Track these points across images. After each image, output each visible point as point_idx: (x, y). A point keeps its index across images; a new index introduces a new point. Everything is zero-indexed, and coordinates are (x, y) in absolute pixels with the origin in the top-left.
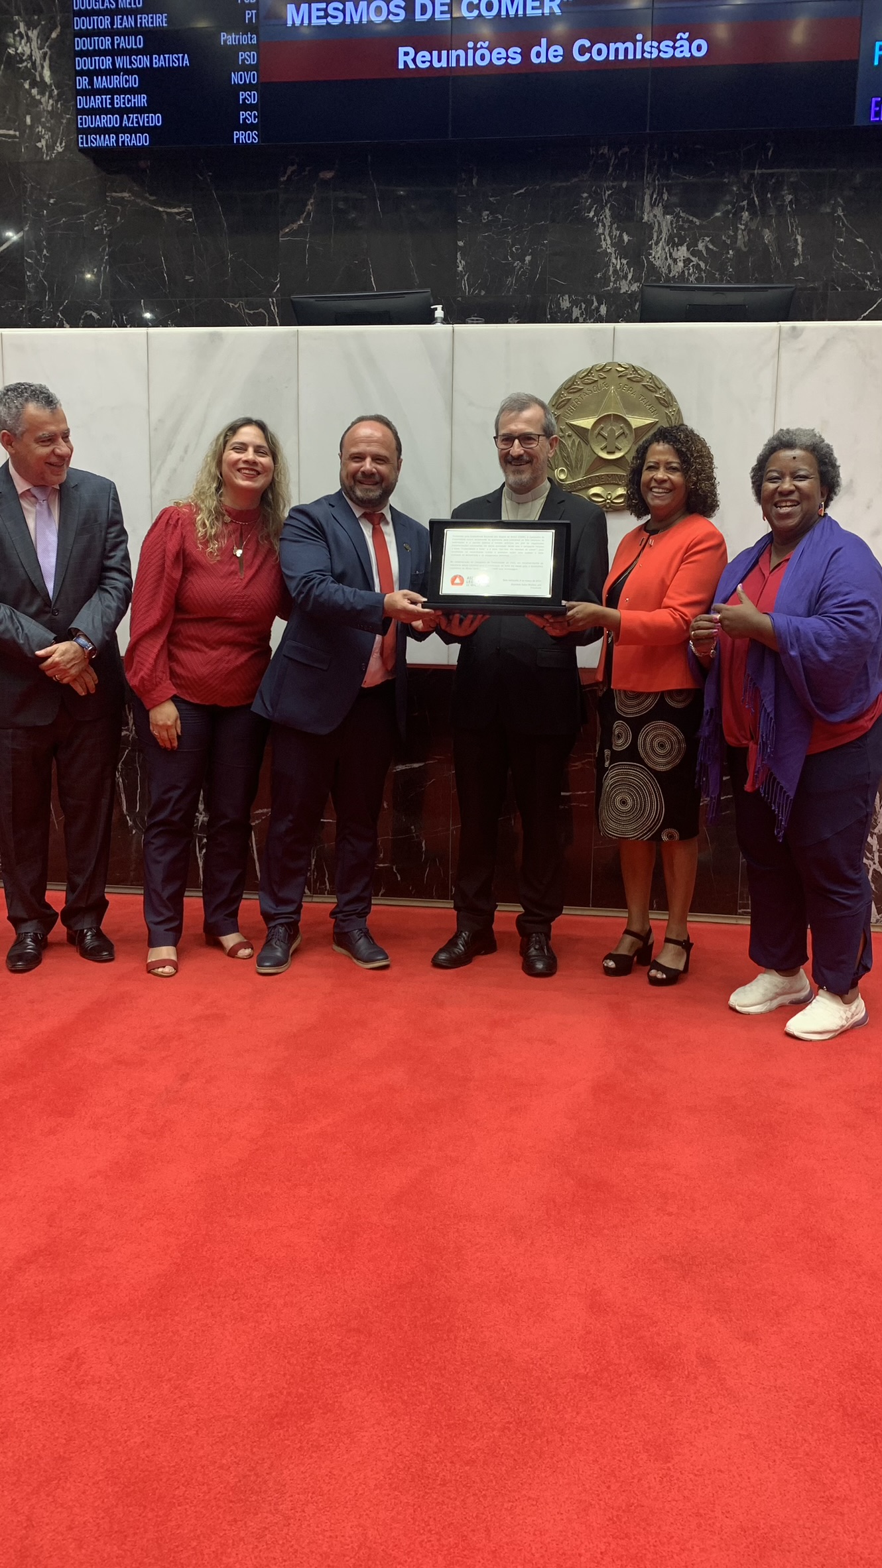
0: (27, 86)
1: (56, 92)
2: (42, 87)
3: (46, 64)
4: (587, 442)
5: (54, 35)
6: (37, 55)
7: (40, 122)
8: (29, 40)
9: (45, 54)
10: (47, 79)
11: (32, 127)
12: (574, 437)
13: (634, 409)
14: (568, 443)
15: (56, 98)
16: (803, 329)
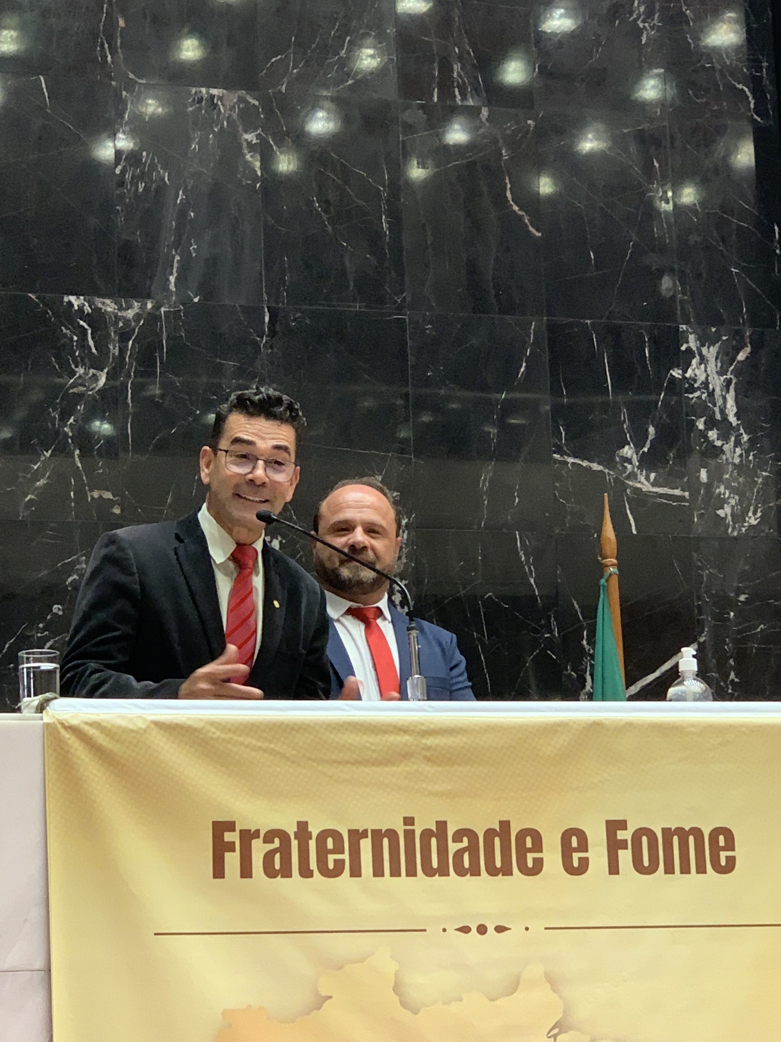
0: (701, 425)
1: (745, 437)
2: (725, 429)
3: (730, 396)
5: (741, 356)
6: (717, 382)
7: (721, 480)
9: (728, 382)
10: (733, 419)
11: (709, 486)
15: (746, 446)
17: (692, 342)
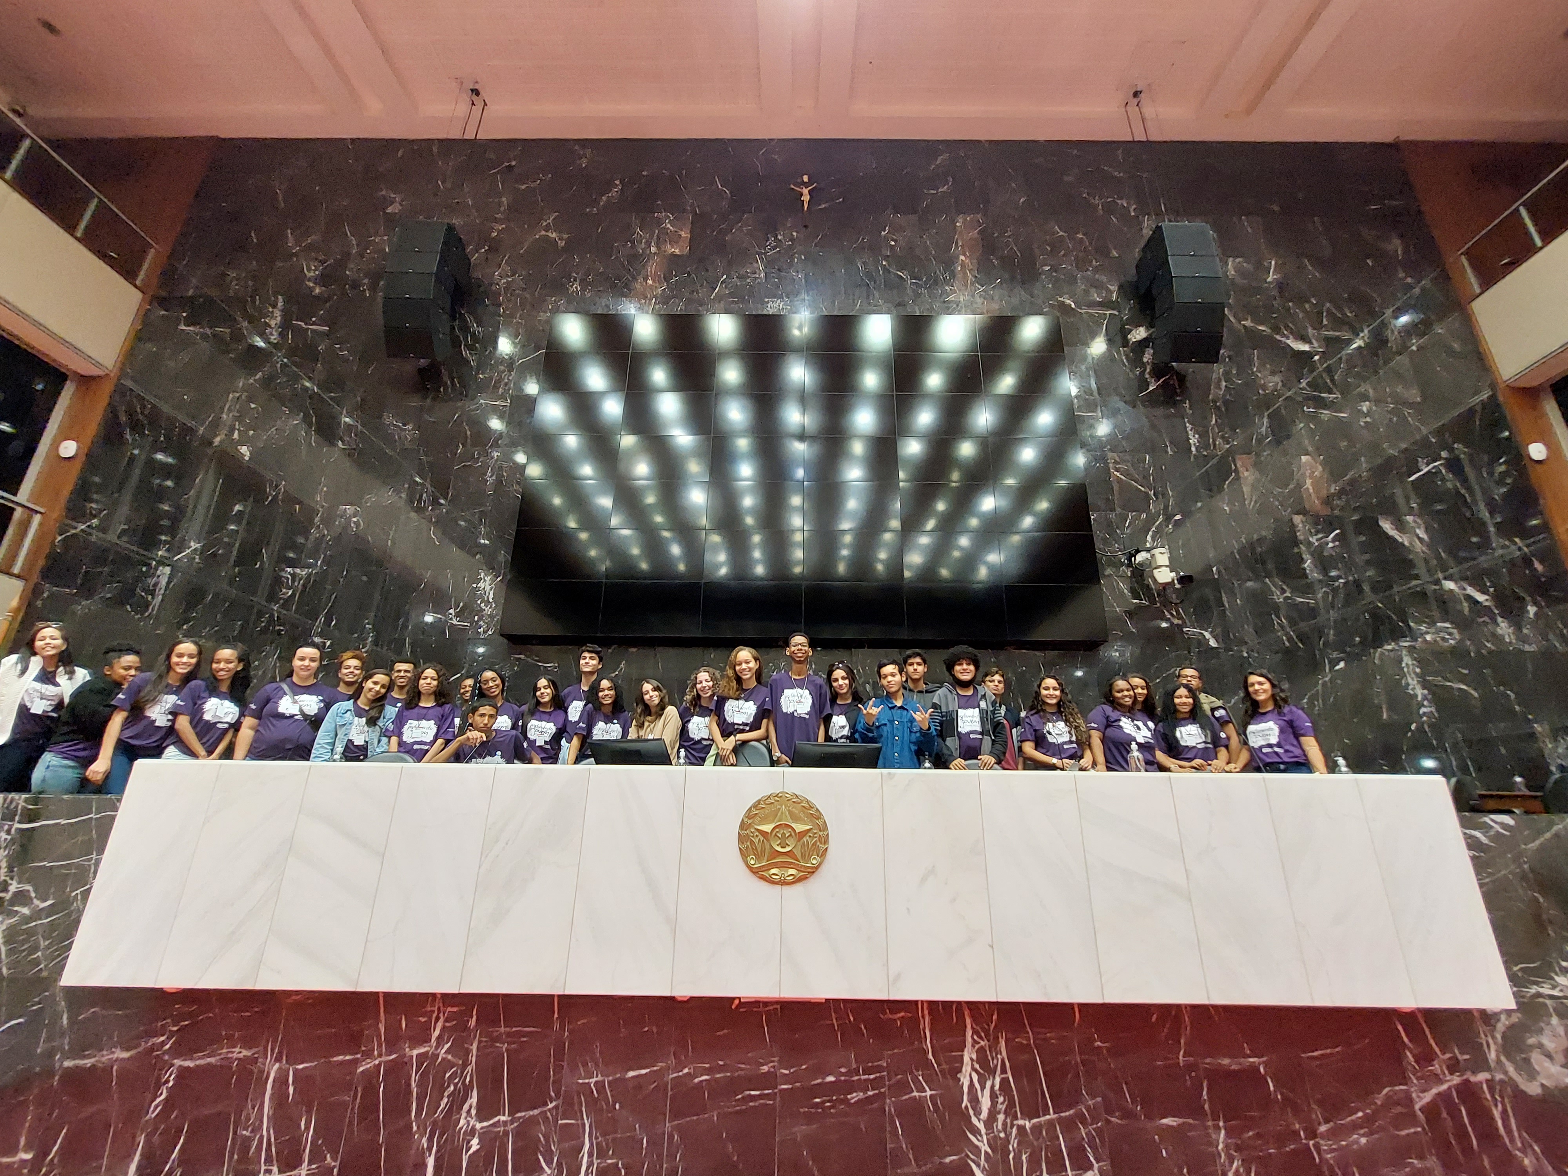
0: (479, 602)
1: (494, 605)
2: (487, 603)
3: (492, 593)
4: (768, 840)
5: (499, 579)
6: (488, 588)
7: (482, 619)
8: (485, 580)
9: (492, 588)
10: (491, 600)
11: (477, 622)
12: (760, 836)
13: (796, 819)
14: (756, 841)
15: (493, 608)
16: (894, 774)
17: (482, 575)
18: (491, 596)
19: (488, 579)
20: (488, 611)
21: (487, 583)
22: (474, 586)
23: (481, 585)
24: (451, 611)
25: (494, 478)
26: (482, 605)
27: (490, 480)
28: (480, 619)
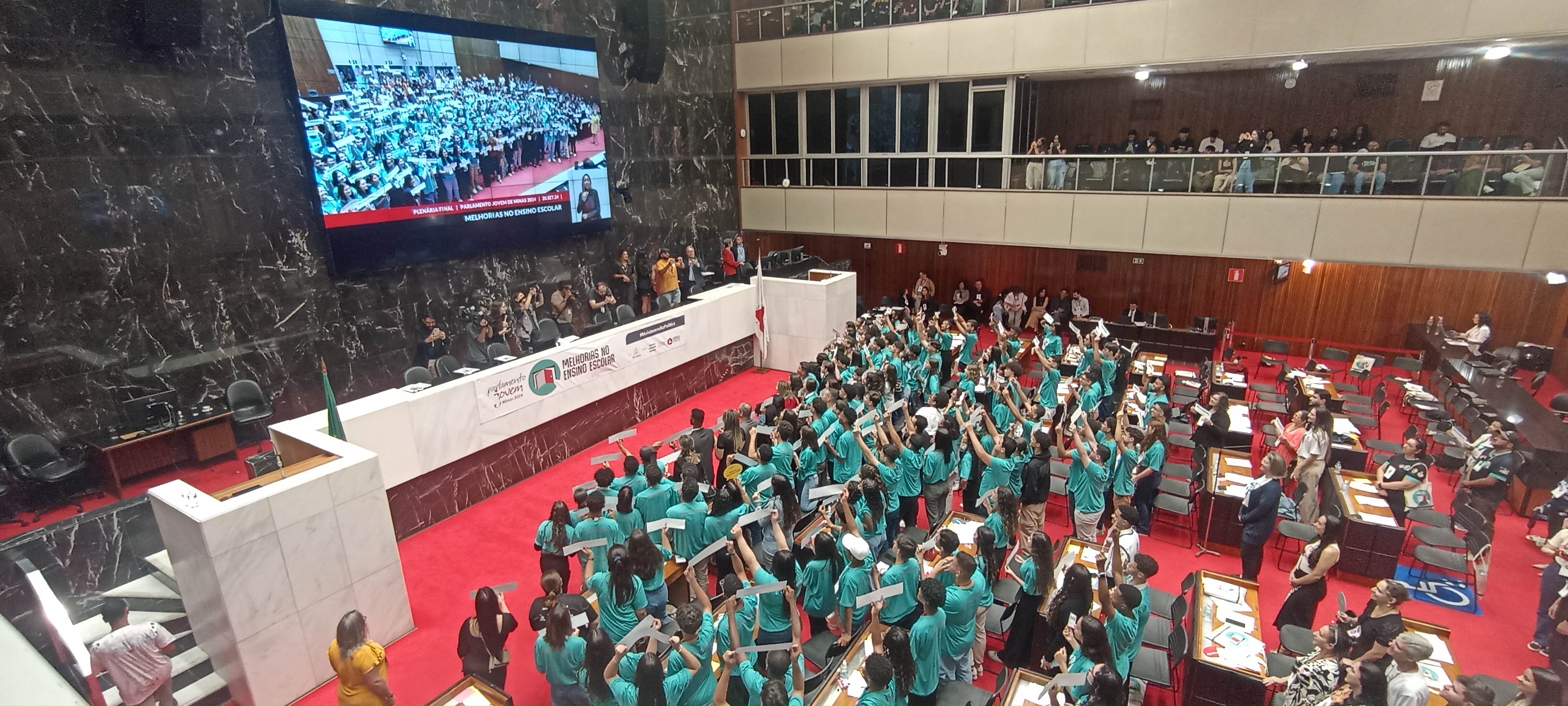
0: (298, 253)
5: (306, 235)
10: (306, 250)
11: (302, 267)
17: (292, 233)
18: (305, 248)
19: (298, 235)
20: (307, 258)
21: (299, 238)
22: (289, 241)
23: (294, 240)
24: (279, 262)
25: (270, 153)
26: (301, 254)
27: (268, 156)
28: (304, 264)
